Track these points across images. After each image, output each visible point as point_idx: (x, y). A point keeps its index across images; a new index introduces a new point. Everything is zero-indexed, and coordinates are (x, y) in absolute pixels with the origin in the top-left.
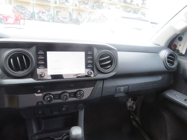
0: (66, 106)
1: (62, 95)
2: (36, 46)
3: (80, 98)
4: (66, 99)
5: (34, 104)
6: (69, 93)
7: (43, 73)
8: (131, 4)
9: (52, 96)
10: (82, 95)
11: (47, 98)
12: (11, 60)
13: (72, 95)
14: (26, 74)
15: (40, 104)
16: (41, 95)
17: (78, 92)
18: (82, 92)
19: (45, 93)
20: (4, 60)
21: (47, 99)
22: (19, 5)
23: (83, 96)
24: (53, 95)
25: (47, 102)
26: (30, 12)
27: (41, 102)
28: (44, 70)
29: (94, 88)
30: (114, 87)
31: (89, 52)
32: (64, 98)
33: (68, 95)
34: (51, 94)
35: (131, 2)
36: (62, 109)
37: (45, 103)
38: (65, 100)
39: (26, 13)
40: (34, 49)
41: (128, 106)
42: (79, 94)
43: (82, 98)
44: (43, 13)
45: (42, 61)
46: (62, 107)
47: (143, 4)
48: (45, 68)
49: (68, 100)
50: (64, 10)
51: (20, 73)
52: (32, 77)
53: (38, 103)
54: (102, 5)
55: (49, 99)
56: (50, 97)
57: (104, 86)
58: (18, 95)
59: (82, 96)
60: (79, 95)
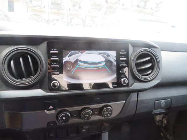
0: (87, 127)
1: (83, 113)
2: (47, 41)
3: (107, 116)
4: (89, 118)
5: (44, 125)
6: (92, 110)
7: (57, 82)
8: (145, 8)
9: (69, 114)
10: (110, 112)
11: (62, 117)
12: (12, 62)
13: (96, 113)
14: (32, 83)
15: (52, 125)
16: (53, 112)
17: (105, 108)
18: (110, 108)
19: (59, 110)
20: (2, 62)
21: (62, 119)
22: (35, 14)
23: (111, 114)
24: (70, 112)
25: (62, 122)
26: (45, 20)
27: (54, 122)
28: (59, 78)
29: (125, 102)
30: (152, 100)
31: (122, 50)
32: (86, 117)
33: (91, 112)
34: (68, 111)
35: (145, 6)
36: (81, 130)
37: (58, 123)
38: (87, 119)
39: (41, 21)
40: (44, 45)
41: (156, 120)
42: (106, 110)
43: (109, 116)
44: (57, 20)
45: (56, 64)
46: (82, 128)
47: (157, 7)
48: (60, 74)
49: (91, 120)
50: (77, 17)
51: (25, 81)
52: (41, 88)
53: (49, 123)
54: (114, 10)
55: (64, 118)
56: (66, 116)
57: (139, 99)
58: (22, 113)
59: (109, 114)
60: (106, 112)
